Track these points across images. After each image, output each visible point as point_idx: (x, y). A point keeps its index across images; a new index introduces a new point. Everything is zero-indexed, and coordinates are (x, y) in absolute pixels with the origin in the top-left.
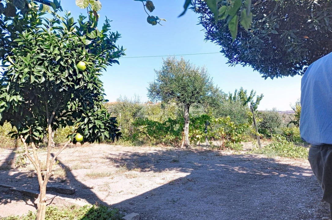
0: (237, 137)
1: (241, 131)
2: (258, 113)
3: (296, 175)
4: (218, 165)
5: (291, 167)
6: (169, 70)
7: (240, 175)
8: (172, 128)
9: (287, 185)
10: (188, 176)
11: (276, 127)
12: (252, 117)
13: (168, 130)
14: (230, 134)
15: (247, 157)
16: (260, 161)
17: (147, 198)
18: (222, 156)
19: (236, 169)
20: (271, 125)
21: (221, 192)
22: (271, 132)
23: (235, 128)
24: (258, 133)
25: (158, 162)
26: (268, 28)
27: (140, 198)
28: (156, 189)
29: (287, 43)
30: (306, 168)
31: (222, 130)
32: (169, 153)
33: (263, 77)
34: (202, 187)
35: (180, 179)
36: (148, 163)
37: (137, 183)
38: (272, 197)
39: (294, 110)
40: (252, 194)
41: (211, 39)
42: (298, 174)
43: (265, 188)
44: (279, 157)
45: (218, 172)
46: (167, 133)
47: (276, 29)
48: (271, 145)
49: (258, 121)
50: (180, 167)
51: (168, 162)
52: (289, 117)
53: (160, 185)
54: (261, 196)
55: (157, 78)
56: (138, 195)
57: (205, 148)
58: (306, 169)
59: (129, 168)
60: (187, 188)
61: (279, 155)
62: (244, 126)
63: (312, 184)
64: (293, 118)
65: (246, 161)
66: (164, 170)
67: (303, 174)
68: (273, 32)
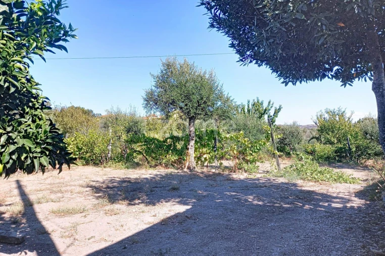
0: (252, 157)
1: (257, 149)
2: (276, 127)
3: (324, 207)
4: (228, 193)
5: (317, 194)
6: (169, 74)
7: (254, 207)
8: (175, 146)
9: (315, 222)
10: (187, 210)
11: (297, 144)
12: (269, 132)
13: (170, 149)
14: (244, 154)
15: (264, 182)
16: (279, 187)
17: (125, 248)
18: (233, 180)
19: (250, 198)
20: (291, 141)
21: (228, 235)
22: (291, 149)
23: (250, 145)
24: (277, 151)
25: (152, 191)
26: (292, 11)
27: (115, 249)
28: (141, 231)
29: (316, 31)
30: (335, 195)
31: (234, 148)
32: (169, 177)
33: (283, 83)
34: (203, 228)
35: (177, 216)
36: (140, 192)
37: (117, 223)
38: (296, 241)
39: (316, 124)
40: (270, 238)
41: (217, 28)
42: (326, 204)
43: (286, 227)
44: (302, 181)
45: (226, 204)
46: (168, 152)
47: (303, 12)
48: (292, 166)
49: (277, 137)
50: (179, 197)
51: (166, 190)
52: (311, 132)
53: (148, 226)
54: (281, 241)
55: (154, 83)
56: (114, 242)
57: (214, 171)
58: (335, 197)
59: (113, 199)
60: (183, 230)
61: (301, 179)
62: (260, 143)
63: (345, 220)
64: (315, 134)
65: (262, 187)
66: (158, 201)
67: (333, 204)
68: (298, 16)
